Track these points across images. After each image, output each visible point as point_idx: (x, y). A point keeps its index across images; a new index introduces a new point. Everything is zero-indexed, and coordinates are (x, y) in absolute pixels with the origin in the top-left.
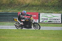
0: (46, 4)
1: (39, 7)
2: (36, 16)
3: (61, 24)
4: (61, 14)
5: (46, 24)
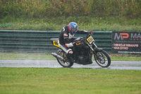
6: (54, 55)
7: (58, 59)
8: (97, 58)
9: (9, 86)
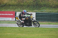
0: (22, 4)
1: (16, 6)
2: (13, 15)
4: (35, 13)
6: (16, 23)
9: (43, 35)
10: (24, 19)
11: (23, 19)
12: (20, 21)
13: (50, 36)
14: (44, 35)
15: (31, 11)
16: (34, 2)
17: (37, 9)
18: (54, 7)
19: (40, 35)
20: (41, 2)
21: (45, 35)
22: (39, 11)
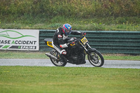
3: (39, 53)
5: (7, 53)
6: (48, 56)
7: (51, 58)
8: (91, 58)
10: (65, 45)
11: (62, 46)
12: (56, 51)
13: (75, 86)
14: (60, 84)
15: (27, 27)
16: (34, 3)
17: (43, 22)
18: (84, 17)
19: (51, 84)
20: (53, 3)
21: (62, 85)
22: (47, 27)
